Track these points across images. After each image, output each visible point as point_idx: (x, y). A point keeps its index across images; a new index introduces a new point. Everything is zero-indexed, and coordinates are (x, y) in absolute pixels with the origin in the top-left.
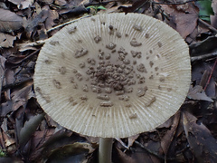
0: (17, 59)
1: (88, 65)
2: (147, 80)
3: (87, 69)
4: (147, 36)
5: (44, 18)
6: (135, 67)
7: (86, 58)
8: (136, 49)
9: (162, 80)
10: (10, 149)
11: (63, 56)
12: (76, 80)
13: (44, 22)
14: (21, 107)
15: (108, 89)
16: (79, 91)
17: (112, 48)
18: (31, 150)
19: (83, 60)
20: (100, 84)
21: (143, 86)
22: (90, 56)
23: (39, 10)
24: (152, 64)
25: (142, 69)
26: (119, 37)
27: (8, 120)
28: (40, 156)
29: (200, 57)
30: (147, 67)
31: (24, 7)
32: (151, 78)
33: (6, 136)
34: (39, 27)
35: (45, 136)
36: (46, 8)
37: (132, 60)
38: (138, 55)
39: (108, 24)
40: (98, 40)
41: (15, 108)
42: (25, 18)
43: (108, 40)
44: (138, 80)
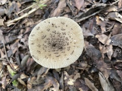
0: (7, 30)
1: (47, 41)
2: (70, 43)
3: (47, 43)
4: (67, 26)
5: (14, 7)
6: (64, 38)
7: (46, 38)
8: (63, 31)
9: (75, 43)
10: (17, 70)
11: (37, 40)
12: (45, 48)
13: (15, 10)
14: (16, 51)
15: (57, 49)
16: (47, 52)
17: (55, 32)
18: (26, 68)
19: (45, 39)
20: (54, 47)
21: (69, 46)
22: (47, 37)
23: (11, 4)
24: (70, 37)
25: (67, 39)
26: (56, 27)
27: (12, 58)
28: (30, 70)
29: (87, 17)
30: (69, 38)
31: (3, 4)
32: (71, 42)
33: (14, 65)
34: (13, 13)
35: (30, 61)
36: (14, 2)
37: (63, 36)
38: (65, 34)
39: (51, 23)
40: (49, 30)
41: (14, 52)
42: (5, 9)
43: (52, 29)
44: (66, 44)
